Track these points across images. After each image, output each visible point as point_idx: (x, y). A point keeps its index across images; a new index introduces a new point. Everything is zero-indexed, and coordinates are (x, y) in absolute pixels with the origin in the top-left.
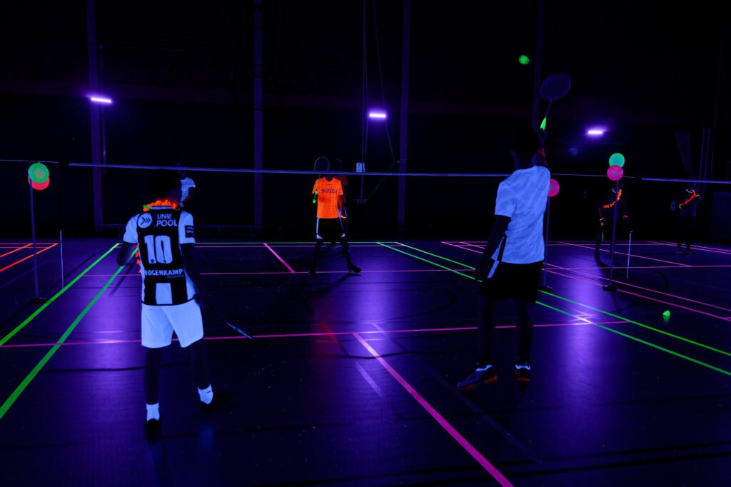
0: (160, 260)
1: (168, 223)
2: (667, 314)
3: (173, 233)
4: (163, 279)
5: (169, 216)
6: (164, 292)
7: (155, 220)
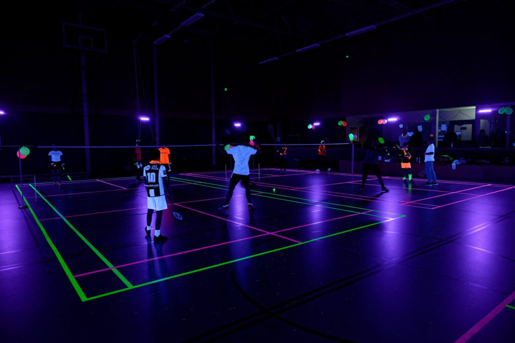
0: (152, 182)
1: (155, 169)
2: (274, 190)
3: (157, 172)
4: (152, 188)
5: (156, 166)
6: (152, 192)
7: (151, 167)
